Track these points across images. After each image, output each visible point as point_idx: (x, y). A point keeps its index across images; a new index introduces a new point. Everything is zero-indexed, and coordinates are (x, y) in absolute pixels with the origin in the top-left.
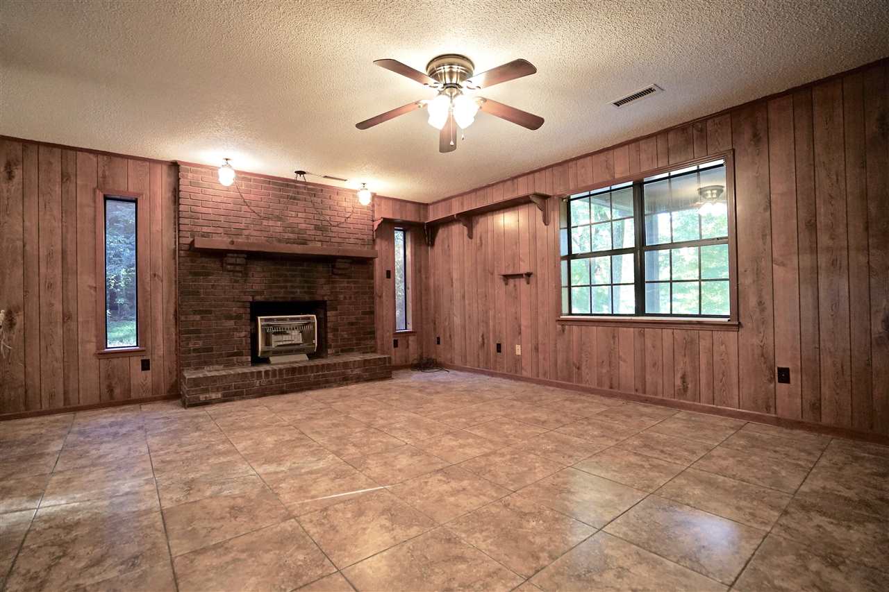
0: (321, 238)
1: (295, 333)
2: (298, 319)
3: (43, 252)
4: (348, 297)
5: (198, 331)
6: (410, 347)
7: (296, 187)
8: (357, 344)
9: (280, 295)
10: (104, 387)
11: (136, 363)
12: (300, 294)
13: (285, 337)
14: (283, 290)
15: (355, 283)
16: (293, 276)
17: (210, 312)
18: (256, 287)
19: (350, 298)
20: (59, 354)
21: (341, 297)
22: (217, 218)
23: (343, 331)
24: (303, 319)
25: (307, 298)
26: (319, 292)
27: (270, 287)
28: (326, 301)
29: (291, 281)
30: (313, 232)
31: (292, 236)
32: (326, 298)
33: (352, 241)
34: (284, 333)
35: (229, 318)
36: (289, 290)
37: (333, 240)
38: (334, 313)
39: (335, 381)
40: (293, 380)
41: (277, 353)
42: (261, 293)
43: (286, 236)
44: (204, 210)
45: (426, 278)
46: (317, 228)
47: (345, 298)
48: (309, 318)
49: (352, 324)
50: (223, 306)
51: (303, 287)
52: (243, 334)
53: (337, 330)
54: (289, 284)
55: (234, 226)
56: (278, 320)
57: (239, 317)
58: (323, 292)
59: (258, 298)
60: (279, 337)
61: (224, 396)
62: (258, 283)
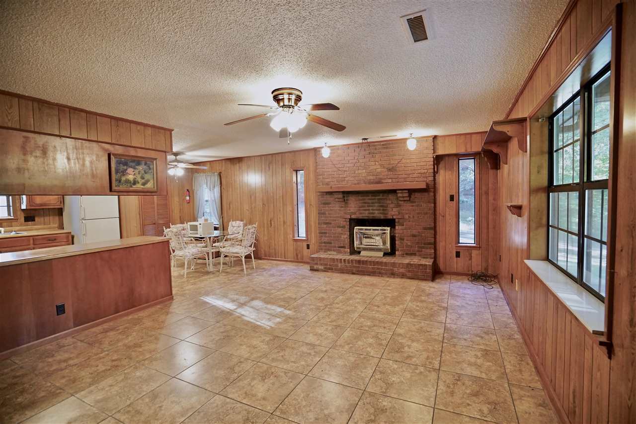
0: (391, 176)
1: (378, 238)
2: (378, 230)
3: (278, 197)
4: (411, 216)
5: (325, 233)
6: (473, 260)
7: (374, 146)
8: (418, 251)
9: (365, 215)
10: (295, 254)
11: (305, 245)
12: (378, 215)
13: (372, 240)
14: (367, 212)
15: (417, 206)
16: (372, 203)
17: (331, 224)
18: (352, 210)
19: (413, 217)
20: (282, 238)
21: (407, 217)
22: (333, 173)
23: (408, 241)
24: (381, 230)
25: (382, 217)
26: (390, 213)
27: (359, 210)
28: (395, 219)
29: (372, 206)
30: (386, 173)
31: (372, 178)
32: (394, 217)
33: (415, 175)
34: (371, 238)
35: (339, 227)
36: (371, 212)
37: (400, 176)
38: (400, 227)
39: (386, 274)
40: (359, 267)
41: (365, 249)
42: (355, 213)
43: (369, 178)
44: (327, 170)
45: (494, 199)
46: (390, 170)
47: (409, 217)
48: (385, 230)
49: (414, 236)
50: (335, 220)
51: (380, 210)
52: (346, 236)
53: (403, 240)
54: (371, 208)
55: (341, 176)
56: (366, 230)
57: (344, 227)
58: (392, 213)
59: (353, 217)
60: (368, 240)
61: (325, 268)
62: (354, 208)
